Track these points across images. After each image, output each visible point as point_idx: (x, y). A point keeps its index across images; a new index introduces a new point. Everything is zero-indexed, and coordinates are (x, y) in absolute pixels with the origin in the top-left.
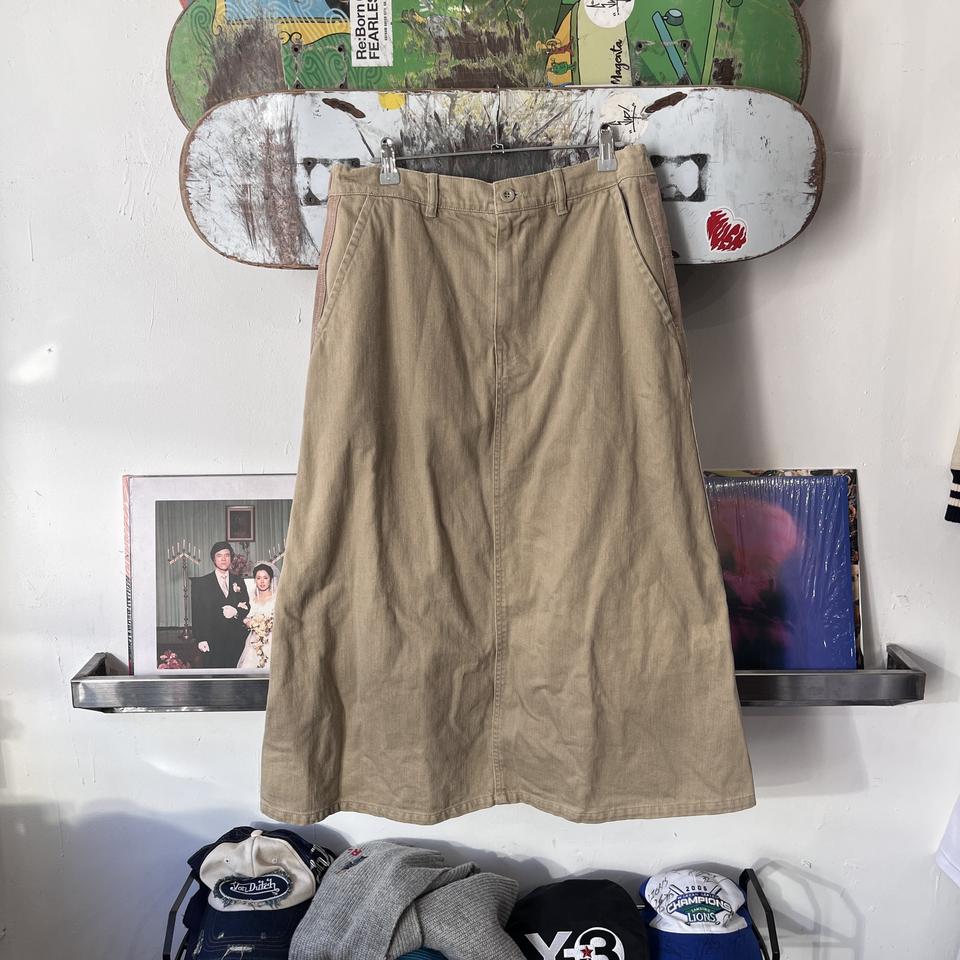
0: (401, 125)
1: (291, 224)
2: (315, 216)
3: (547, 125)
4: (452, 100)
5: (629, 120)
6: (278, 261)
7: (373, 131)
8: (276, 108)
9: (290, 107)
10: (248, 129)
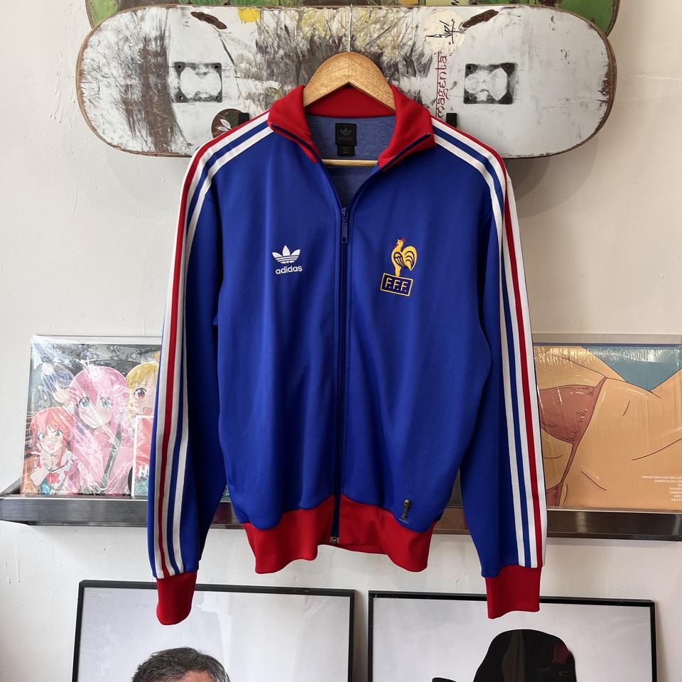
0: (256, 36)
1: (164, 118)
2: (183, 112)
3: (379, 37)
4: (300, 16)
5: (449, 33)
6: (153, 149)
7: (233, 40)
8: (151, 19)
9: (164, 19)
10: (129, 37)
